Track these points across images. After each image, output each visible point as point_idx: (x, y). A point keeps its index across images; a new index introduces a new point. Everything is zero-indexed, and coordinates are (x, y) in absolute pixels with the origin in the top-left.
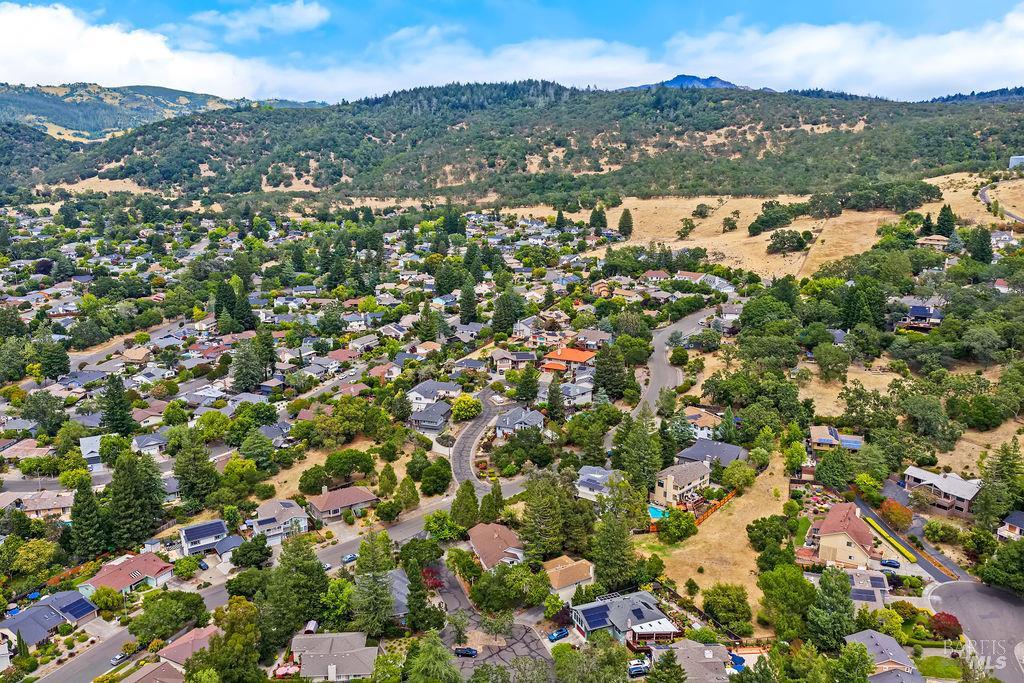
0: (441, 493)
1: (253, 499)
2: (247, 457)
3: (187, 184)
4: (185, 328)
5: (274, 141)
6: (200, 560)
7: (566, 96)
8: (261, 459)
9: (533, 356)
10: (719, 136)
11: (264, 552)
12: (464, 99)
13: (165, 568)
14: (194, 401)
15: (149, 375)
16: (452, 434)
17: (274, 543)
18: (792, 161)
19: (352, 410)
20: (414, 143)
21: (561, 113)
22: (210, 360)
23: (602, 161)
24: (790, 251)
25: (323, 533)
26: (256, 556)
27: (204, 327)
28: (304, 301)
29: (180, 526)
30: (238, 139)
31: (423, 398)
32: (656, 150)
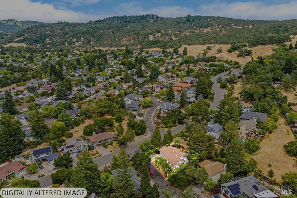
0: (142, 134)
1: (64, 138)
2: (61, 121)
3: (42, 44)
4: (39, 81)
5: (70, 32)
6: (40, 164)
7: (159, 19)
8: (67, 122)
9: (168, 86)
10: (208, 29)
11: (69, 160)
12: (128, 20)
13: (23, 168)
14: (41, 103)
15: (24, 95)
16: (142, 112)
17: (73, 156)
18: (232, 36)
19: (103, 103)
20: (113, 33)
21: (158, 23)
22: (47, 90)
23: (172, 37)
24: (245, 56)
25: (94, 151)
26: (65, 162)
27: (46, 81)
28: (81, 73)
29: (32, 149)
30: (58, 31)
31: (129, 100)
32: (189, 33)
